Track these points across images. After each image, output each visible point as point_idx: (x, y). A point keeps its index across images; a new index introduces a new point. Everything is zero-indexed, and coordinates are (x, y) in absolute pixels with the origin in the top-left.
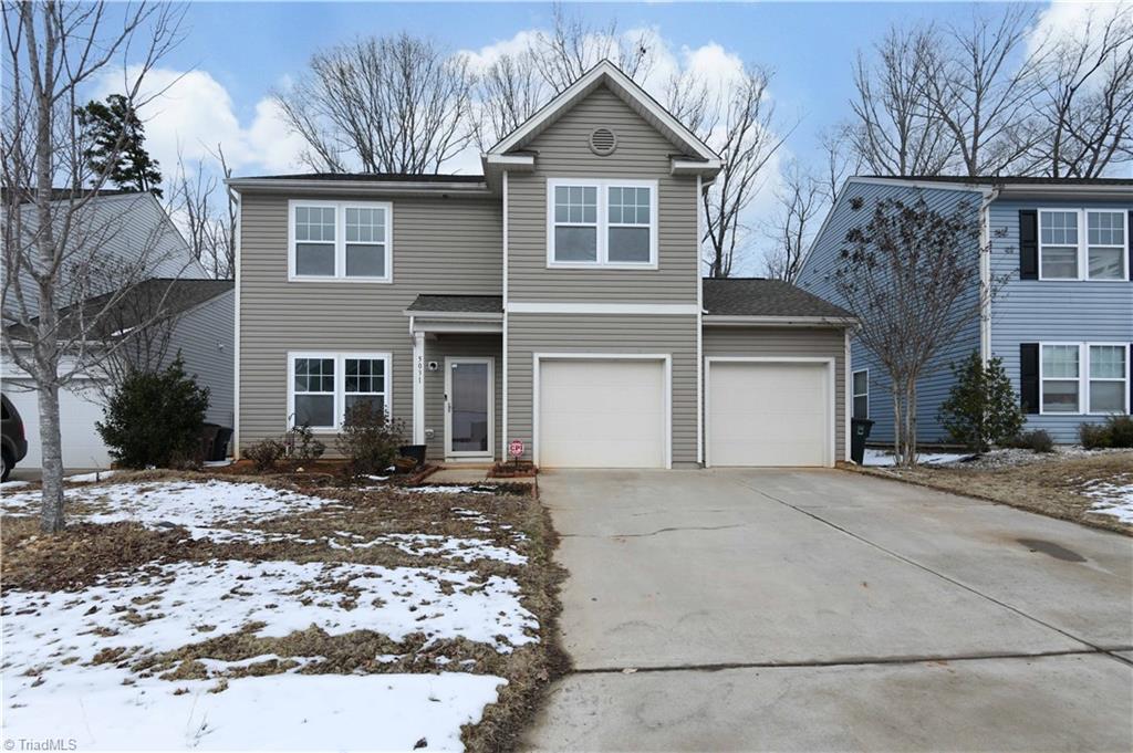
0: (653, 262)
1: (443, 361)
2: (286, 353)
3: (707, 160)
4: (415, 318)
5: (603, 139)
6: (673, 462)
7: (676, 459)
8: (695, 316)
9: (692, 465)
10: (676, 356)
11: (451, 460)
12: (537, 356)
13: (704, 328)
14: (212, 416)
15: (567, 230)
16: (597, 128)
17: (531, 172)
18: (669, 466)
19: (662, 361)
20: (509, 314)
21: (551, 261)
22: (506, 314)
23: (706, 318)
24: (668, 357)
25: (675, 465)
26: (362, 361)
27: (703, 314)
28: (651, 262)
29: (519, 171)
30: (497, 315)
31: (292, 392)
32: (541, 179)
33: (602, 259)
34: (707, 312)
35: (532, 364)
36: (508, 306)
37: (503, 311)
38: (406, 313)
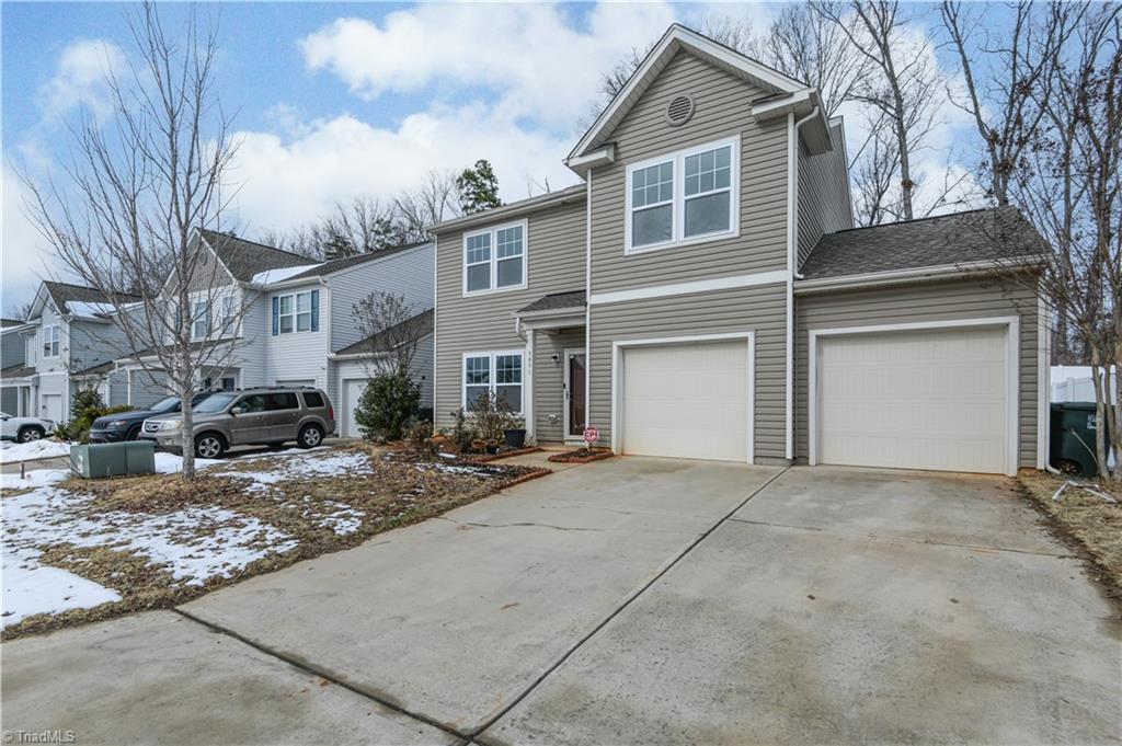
0: (734, 228)
1: (563, 353)
2: (461, 354)
3: (791, 95)
4: (521, 318)
5: (680, 109)
6: (755, 457)
7: (759, 452)
8: (785, 284)
9: (779, 461)
10: (759, 333)
11: (570, 443)
12: (615, 344)
13: (795, 296)
14: (423, 403)
15: (644, 213)
16: (672, 98)
17: (611, 164)
18: (750, 460)
19: (745, 340)
20: (592, 306)
21: (629, 248)
22: (588, 307)
23: (798, 284)
24: (750, 335)
25: (757, 459)
26: (507, 357)
27: (795, 279)
28: (731, 229)
29: (601, 166)
30: (582, 308)
31: (465, 385)
32: (620, 169)
33: (678, 236)
34: (802, 276)
35: (610, 352)
36: (592, 299)
37: (586, 305)
38: (513, 314)
